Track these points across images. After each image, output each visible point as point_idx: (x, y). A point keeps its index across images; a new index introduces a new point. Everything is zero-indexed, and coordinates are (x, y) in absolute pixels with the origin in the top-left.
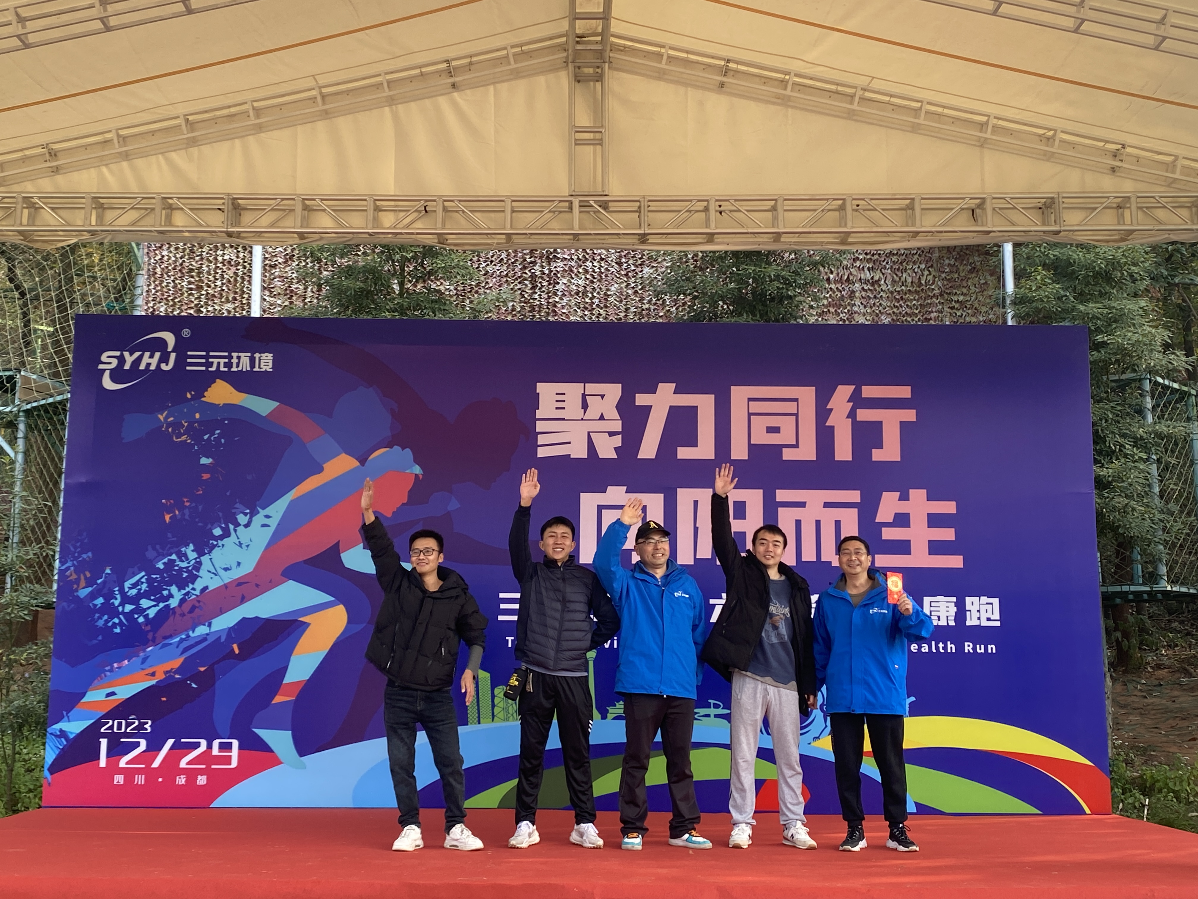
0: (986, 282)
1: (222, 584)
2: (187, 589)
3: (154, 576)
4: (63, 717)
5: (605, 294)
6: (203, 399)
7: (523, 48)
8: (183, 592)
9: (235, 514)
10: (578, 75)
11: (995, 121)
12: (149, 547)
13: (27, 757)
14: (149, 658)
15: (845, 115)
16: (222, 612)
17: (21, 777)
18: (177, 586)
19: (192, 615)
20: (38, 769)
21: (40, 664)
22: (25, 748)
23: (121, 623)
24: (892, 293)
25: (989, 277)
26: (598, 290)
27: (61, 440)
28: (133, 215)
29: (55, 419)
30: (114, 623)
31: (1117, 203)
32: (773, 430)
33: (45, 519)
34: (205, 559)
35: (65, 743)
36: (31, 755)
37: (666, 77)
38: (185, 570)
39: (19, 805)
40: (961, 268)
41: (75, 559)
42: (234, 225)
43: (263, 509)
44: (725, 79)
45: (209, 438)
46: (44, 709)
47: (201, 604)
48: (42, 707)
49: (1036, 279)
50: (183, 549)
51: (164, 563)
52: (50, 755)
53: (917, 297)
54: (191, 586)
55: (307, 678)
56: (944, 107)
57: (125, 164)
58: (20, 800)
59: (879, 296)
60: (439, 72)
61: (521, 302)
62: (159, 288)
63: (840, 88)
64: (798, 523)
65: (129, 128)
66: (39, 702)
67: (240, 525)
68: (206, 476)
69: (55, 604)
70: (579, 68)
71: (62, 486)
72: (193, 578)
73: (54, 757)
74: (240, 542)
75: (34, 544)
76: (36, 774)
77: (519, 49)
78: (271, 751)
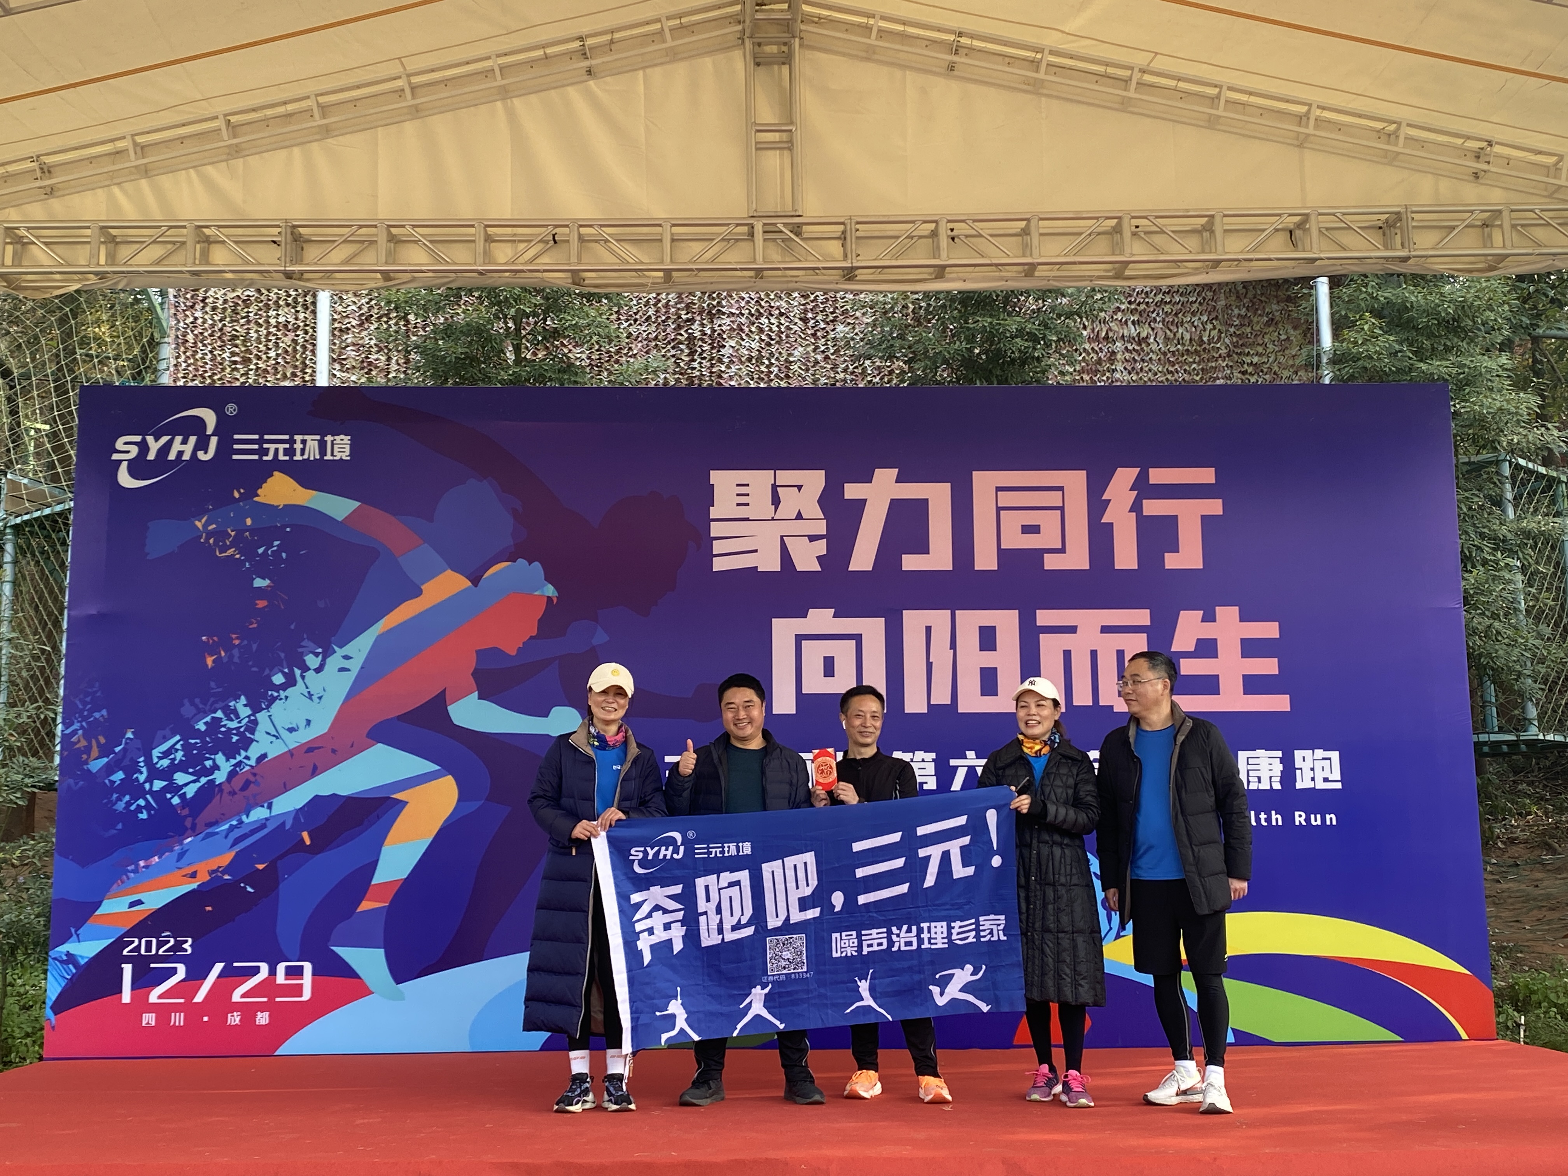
0: (1288, 338)
1: (286, 750)
2: (239, 758)
3: (193, 741)
4: (71, 936)
5: (786, 361)
6: (256, 499)
7: (683, 20)
8: (233, 762)
9: (302, 654)
10: (757, 55)
11: (1318, 112)
12: (186, 702)
13: (22, 990)
14: (187, 853)
15: (1117, 106)
16: (286, 788)
17: (15, 1016)
18: (224, 754)
19: (244, 793)
20: (38, 1006)
21: (39, 864)
22: (19, 978)
23: (148, 806)
24: (1165, 354)
25: (1291, 332)
26: (777, 355)
27: (62, 565)
28: (157, 252)
29: (53, 536)
30: (138, 805)
31: (1482, 220)
32: (1031, 529)
33: (42, 669)
34: (262, 716)
35: (74, 971)
36: (27, 988)
37: (876, 57)
38: (234, 732)
39: (13, 1055)
40: (1255, 319)
41: (85, 719)
42: (294, 262)
43: (341, 647)
44: (955, 58)
45: (266, 551)
46: (45, 926)
47: (257, 777)
48: (42, 923)
49: (1363, 329)
50: (232, 704)
51: (206, 723)
52: (53, 988)
53: (1197, 359)
54: (243, 753)
55: (405, 876)
56: (1251, 94)
57: (144, 183)
58: (13, 1048)
59: (1147, 358)
60: (570, 54)
61: (675, 373)
62: (192, 361)
63: (1110, 70)
64: (1067, 654)
65: (148, 133)
66: (38, 916)
67: (309, 669)
68: (261, 604)
69: (57, 784)
70: (759, 45)
71: (65, 626)
72: (246, 743)
73: (59, 990)
74: (309, 692)
75: (27, 703)
76: (34, 1012)
77: (678, 22)
78: (357, 976)
